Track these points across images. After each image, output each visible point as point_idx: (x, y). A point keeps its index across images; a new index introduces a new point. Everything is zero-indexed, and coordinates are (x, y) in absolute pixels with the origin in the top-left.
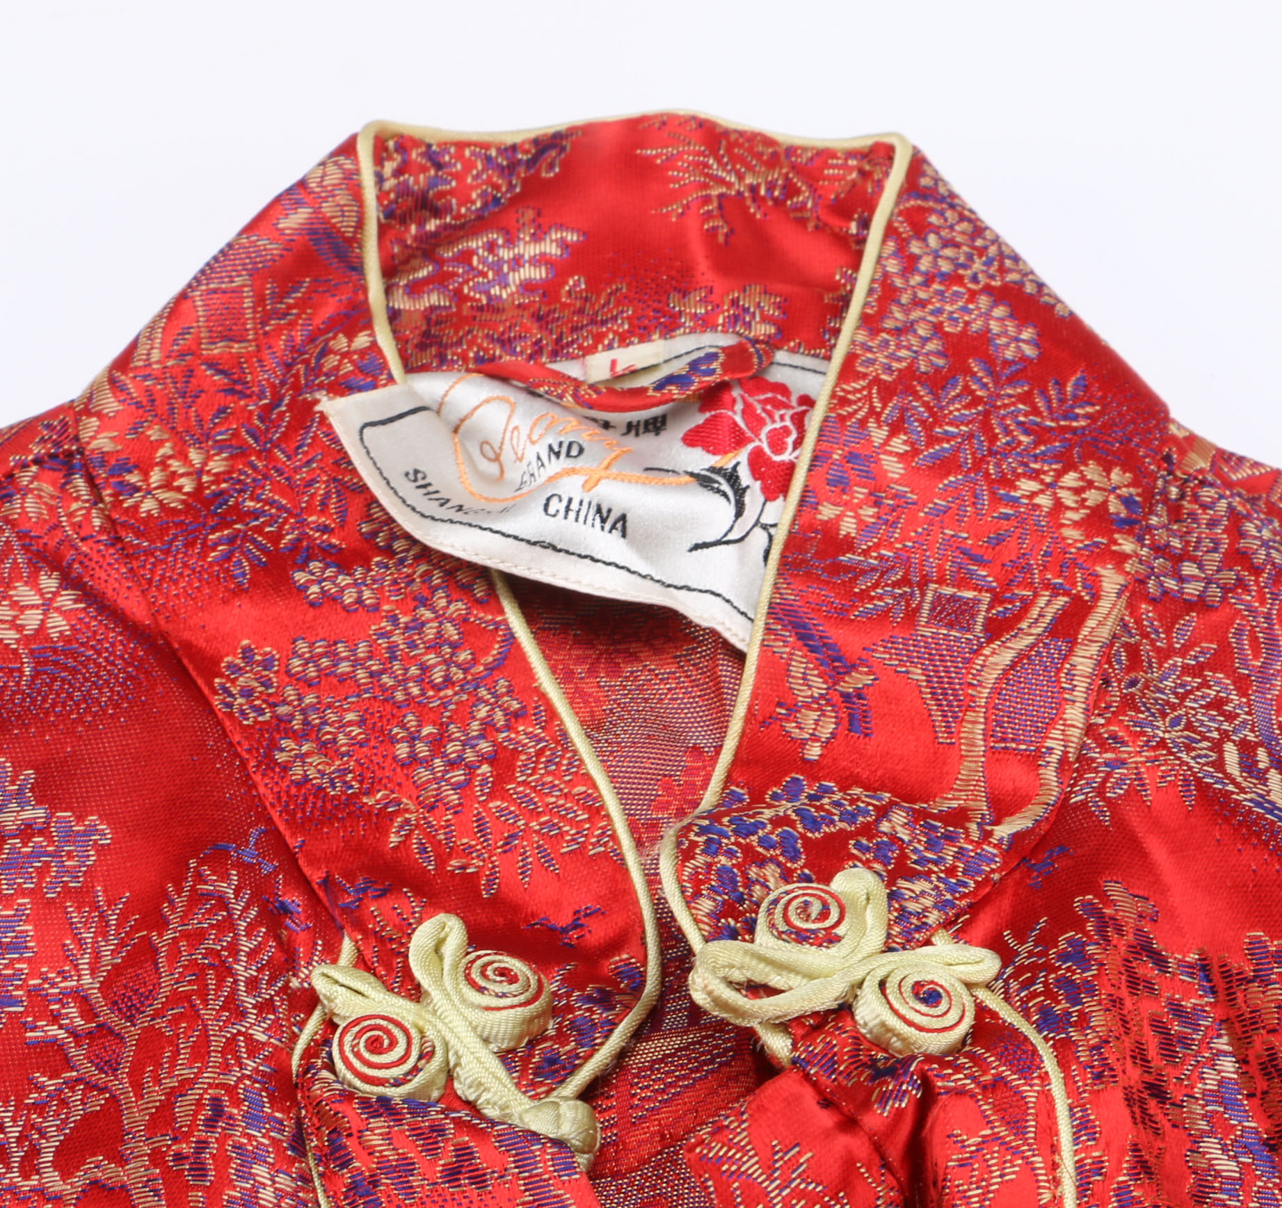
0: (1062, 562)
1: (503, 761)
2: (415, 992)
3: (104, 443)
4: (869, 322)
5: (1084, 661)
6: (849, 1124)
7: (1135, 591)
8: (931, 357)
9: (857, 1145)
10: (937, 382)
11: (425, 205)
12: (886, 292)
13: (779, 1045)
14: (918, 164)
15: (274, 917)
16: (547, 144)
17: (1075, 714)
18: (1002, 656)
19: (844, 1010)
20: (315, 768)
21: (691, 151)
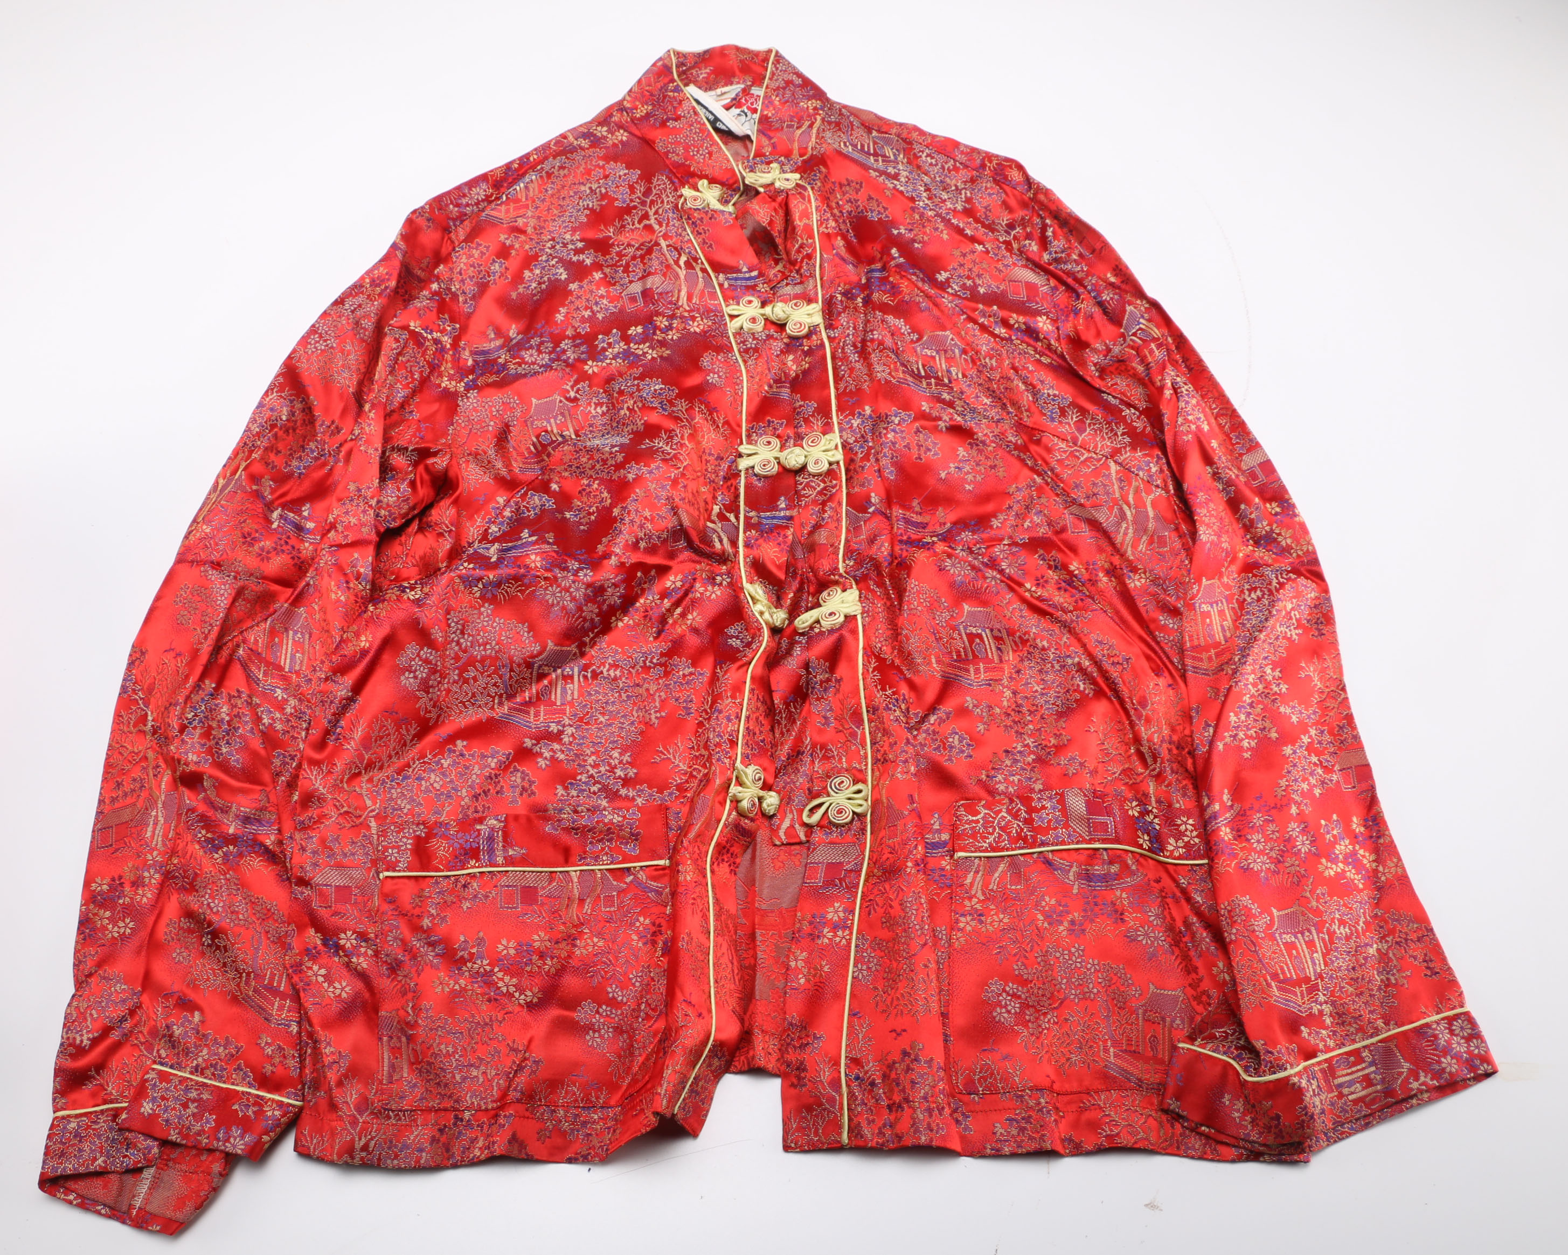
0: (809, 116)
1: (710, 154)
2: (698, 190)
3: (628, 105)
4: (771, 79)
5: (814, 131)
6: (774, 200)
7: (823, 120)
8: (782, 84)
9: (775, 205)
10: (784, 88)
11: (683, 64)
12: (773, 74)
13: (761, 190)
14: (777, 52)
15: (672, 183)
16: (706, 52)
17: (813, 139)
18: (799, 132)
19: (772, 184)
20: (676, 159)
21: (734, 51)
